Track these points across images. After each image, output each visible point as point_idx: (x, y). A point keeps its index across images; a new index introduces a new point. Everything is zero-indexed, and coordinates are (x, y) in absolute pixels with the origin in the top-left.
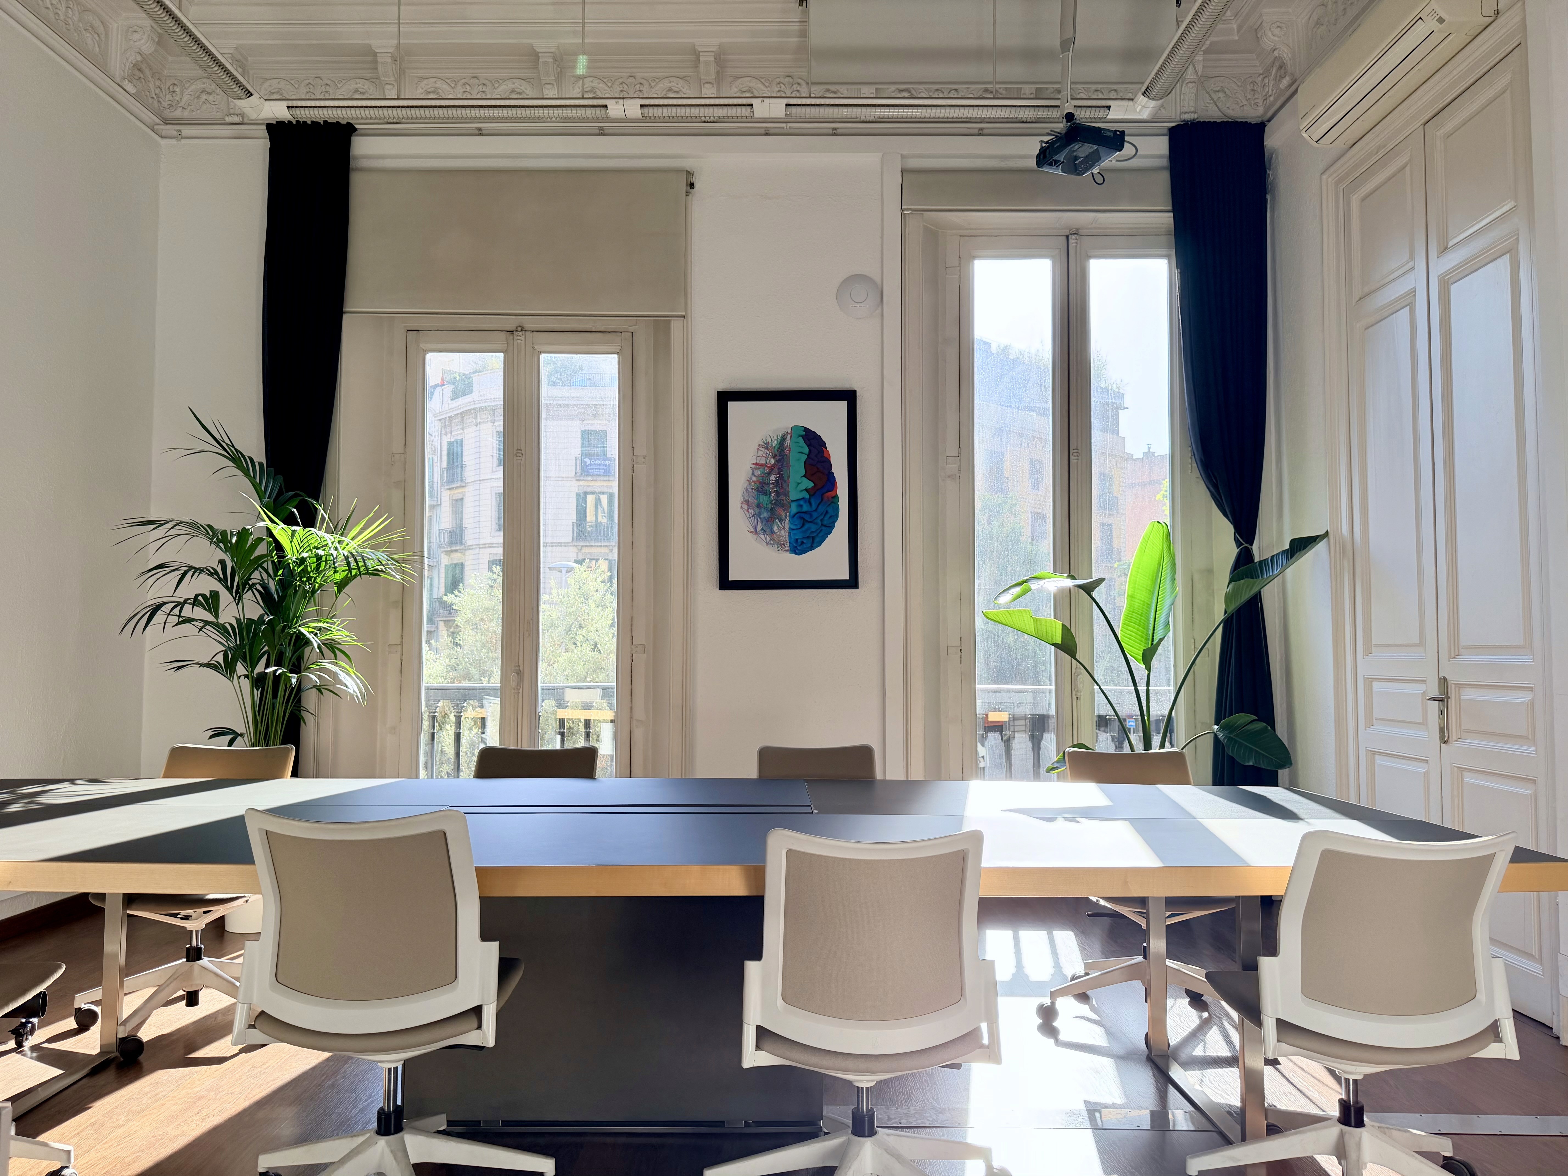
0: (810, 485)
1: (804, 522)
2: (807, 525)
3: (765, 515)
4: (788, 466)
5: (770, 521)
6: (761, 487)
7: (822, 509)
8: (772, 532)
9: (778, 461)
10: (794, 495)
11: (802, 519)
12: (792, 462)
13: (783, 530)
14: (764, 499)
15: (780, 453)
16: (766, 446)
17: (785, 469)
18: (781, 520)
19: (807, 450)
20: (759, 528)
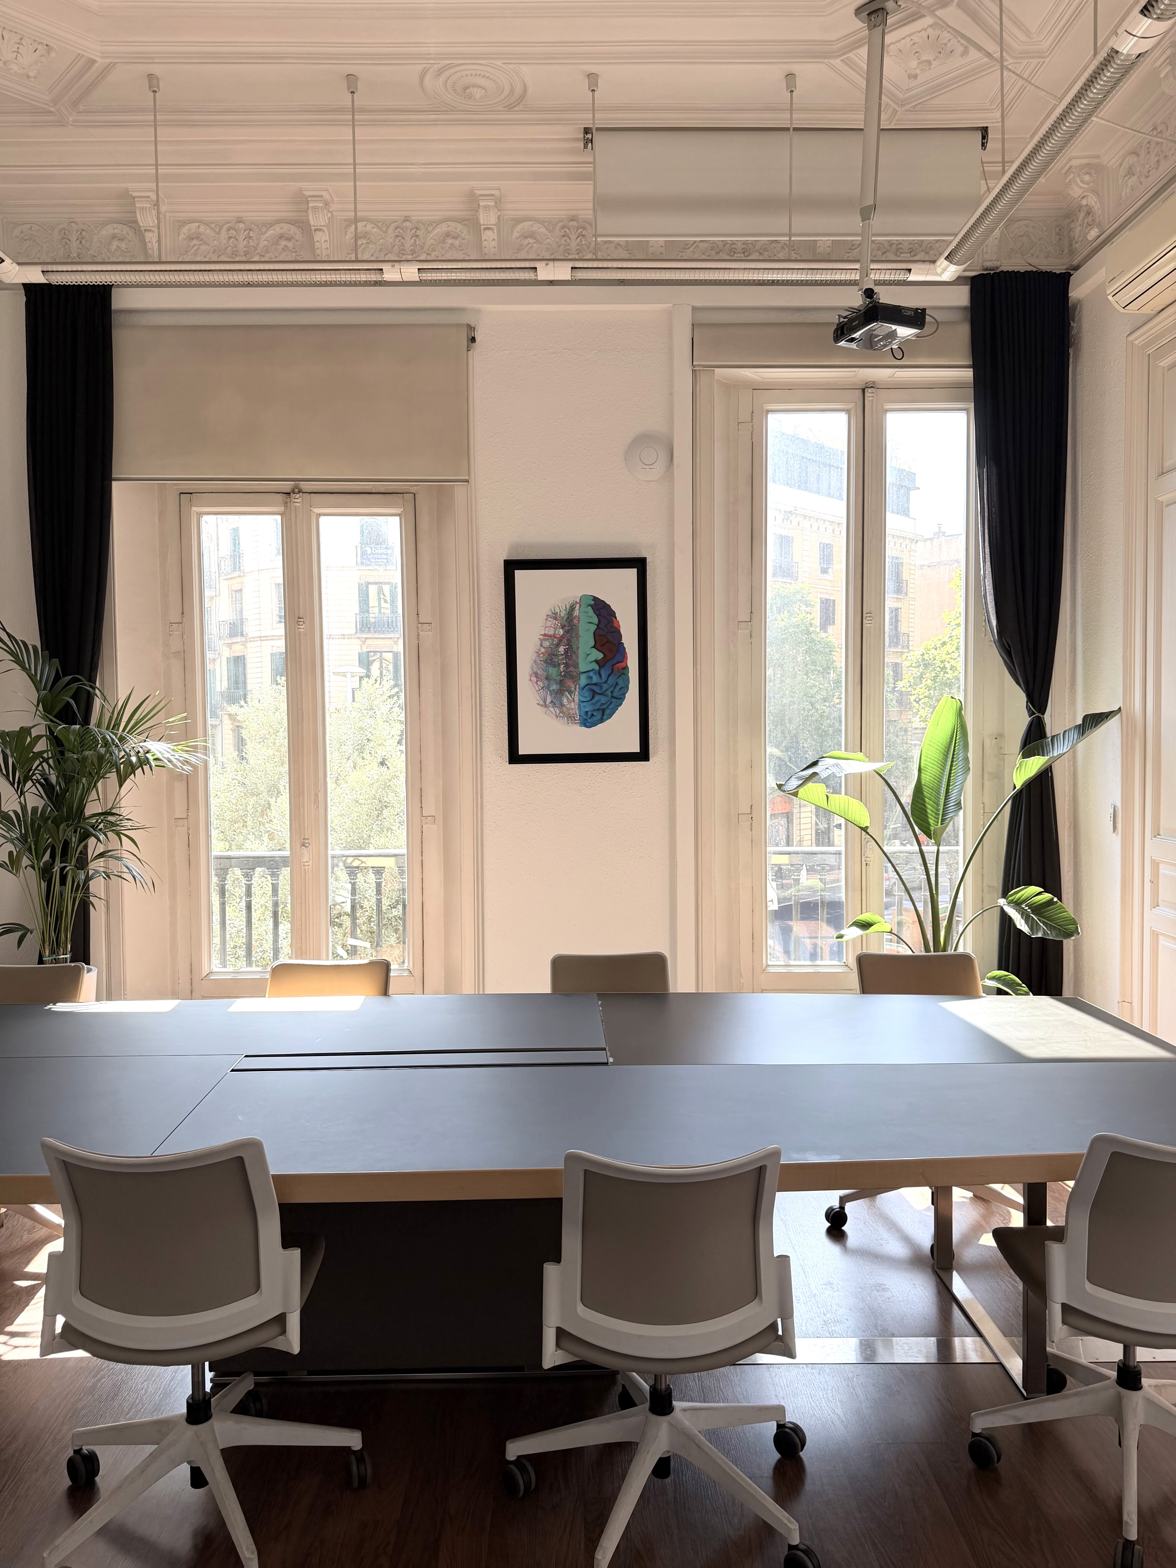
0: (600, 656)
1: (594, 693)
2: (597, 697)
3: (554, 687)
4: (578, 636)
5: (560, 692)
6: (550, 659)
7: (611, 681)
8: (562, 705)
9: (567, 632)
10: (583, 667)
11: (593, 691)
12: (581, 632)
13: (573, 702)
14: (553, 671)
15: (569, 624)
16: (555, 616)
17: (574, 639)
18: (570, 692)
19: (596, 620)
20: (548, 701)
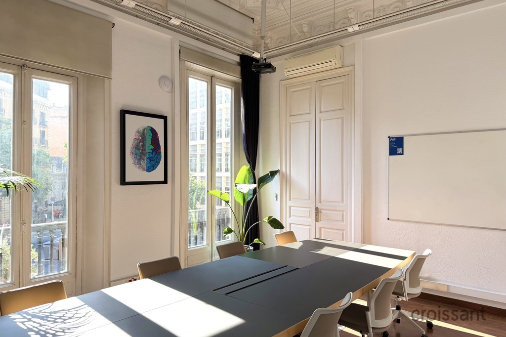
0: (153, 147)
2: (152, 162)
3: (138, 157)
5: (140, 159)
6: (137, 147)
7: (156, 156)
8: (141, 164)
9: (142, 138)
10: (148, 151)
11: (150, 159)
12: (147, 139)
13: (144, 163)
14: (138, 152)
15: (143, 135)
16: (139, 132)
17: (145, 141)
18: (143, 160)
19: (151, 135)
20: (136, 162)
